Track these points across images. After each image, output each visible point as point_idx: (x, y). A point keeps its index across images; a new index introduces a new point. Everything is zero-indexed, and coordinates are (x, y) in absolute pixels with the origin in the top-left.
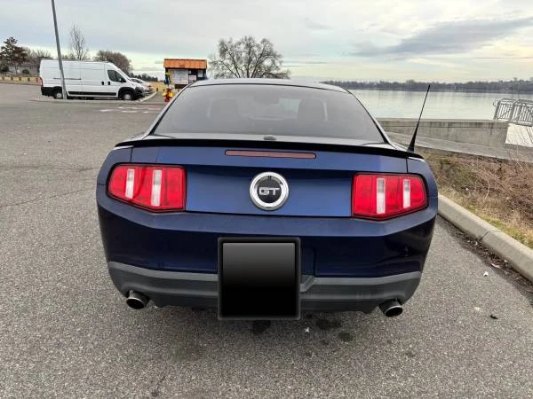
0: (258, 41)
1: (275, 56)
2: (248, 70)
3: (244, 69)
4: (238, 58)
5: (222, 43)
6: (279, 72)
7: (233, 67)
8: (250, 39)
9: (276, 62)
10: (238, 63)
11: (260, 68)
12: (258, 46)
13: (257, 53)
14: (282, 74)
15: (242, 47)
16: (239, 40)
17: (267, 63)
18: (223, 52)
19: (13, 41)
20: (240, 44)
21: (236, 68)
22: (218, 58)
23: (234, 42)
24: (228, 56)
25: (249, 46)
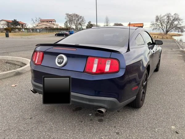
0: (172, 14)
1: (179, 20)
2: (167, 26)
3: (165, 26)
4: (163, 22)
5: (157, 17)
6: (181, 26)
7: (161, 25)
8: (169, 14)
9: (180, 22)
10: (163, 24)
11: (172, 25)
12: (172, 16)
13: (171, 19)
14: (182, 27)
15: (165, 17)
16: (164, 15)
17: (176, 23)
18: (157, 20)
19: (90, 22)
20: (164, 16)
21: (162, 26)
22: (155, 22)
23: (162, 16)
24: (159, 21)
25: (168, 17)
